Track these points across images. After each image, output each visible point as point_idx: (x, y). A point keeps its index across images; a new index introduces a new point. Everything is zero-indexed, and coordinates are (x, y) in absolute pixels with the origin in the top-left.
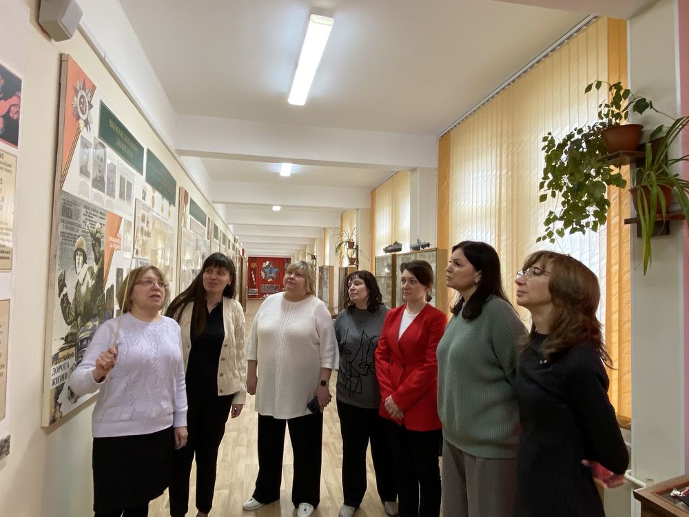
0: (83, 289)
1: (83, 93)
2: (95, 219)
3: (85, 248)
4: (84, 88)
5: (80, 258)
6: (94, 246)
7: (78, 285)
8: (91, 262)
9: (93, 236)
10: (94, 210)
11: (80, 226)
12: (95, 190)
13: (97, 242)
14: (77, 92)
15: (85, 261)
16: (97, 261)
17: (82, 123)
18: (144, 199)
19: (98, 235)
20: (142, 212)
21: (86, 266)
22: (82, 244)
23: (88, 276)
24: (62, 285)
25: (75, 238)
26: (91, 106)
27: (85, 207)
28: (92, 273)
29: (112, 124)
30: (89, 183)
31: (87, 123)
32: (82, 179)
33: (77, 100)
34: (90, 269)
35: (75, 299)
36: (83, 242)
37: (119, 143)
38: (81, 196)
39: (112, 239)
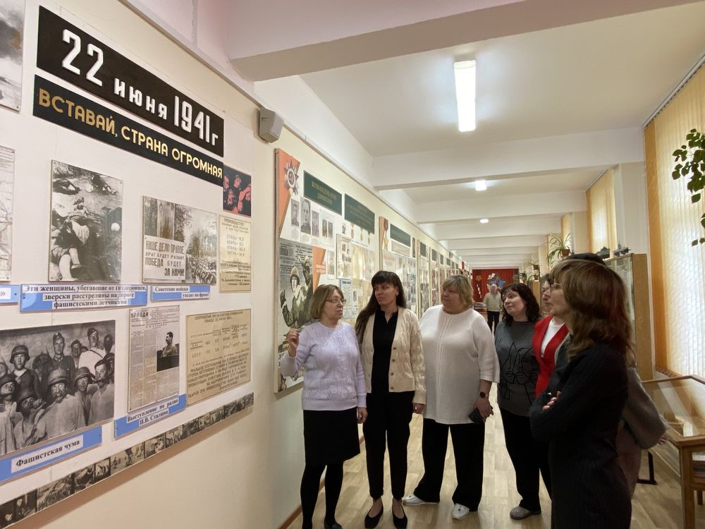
0: (298, 302)
1: (291, 170)
2: (304, 253)
3: (298, 274)
4: (291, 167)
5: (295, 281)
6: (304, 272)
7: (294, 300)
8: (303, 283)
9: (303, 265)
10: (303, 248)
11: (293, 260)
12: (303, 234)
13: (306, 269)
14: (286, 170)
15: (298, 283)
16: (307, 282)
17: (291, 190)
18: (344, 233)
19: (307, 264)
20: (343, 243)
21: (299, 287)
22: (295, 271)
23: (302, 294)
24: (283, 300)
25: (290, 268)
26: (297, 177)
27: (297, 246)
28: (304, 291)
29: (313, 184)
30: (299, 229)
31: (295, 189)
32: (294, 227)
33: (286, 177)
34: (303, 288)
35: (293, 309)
36: (297, 270)
37: (320, 197)
38: (293, 240)
39: (318, 266)
